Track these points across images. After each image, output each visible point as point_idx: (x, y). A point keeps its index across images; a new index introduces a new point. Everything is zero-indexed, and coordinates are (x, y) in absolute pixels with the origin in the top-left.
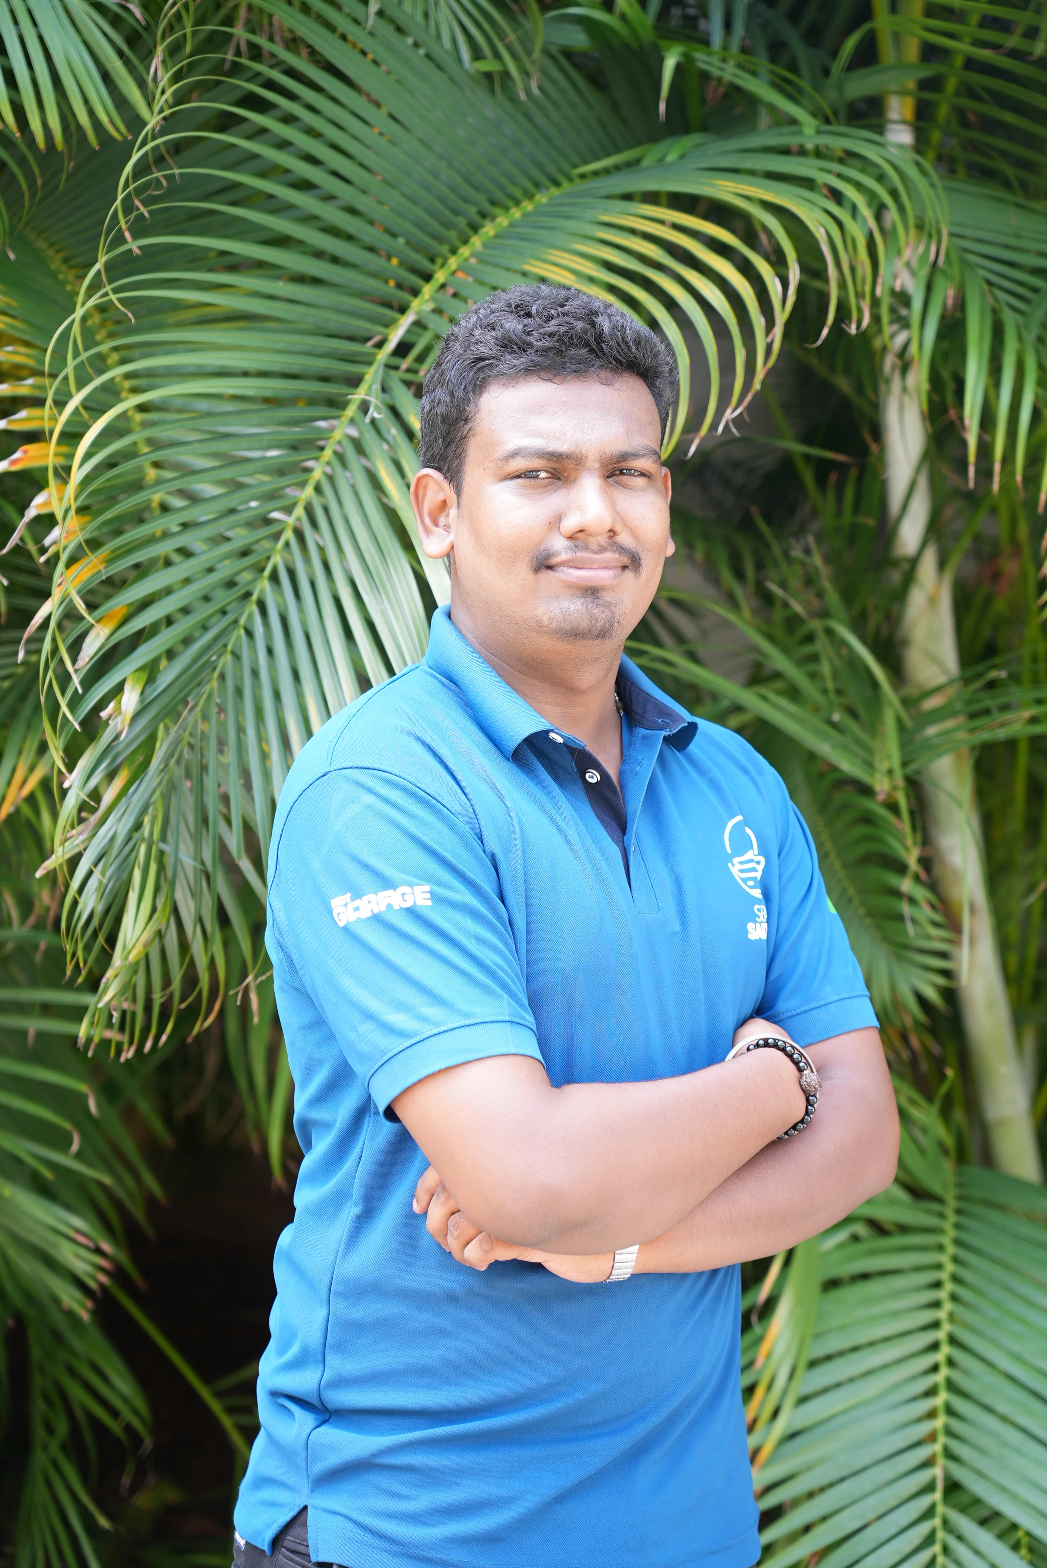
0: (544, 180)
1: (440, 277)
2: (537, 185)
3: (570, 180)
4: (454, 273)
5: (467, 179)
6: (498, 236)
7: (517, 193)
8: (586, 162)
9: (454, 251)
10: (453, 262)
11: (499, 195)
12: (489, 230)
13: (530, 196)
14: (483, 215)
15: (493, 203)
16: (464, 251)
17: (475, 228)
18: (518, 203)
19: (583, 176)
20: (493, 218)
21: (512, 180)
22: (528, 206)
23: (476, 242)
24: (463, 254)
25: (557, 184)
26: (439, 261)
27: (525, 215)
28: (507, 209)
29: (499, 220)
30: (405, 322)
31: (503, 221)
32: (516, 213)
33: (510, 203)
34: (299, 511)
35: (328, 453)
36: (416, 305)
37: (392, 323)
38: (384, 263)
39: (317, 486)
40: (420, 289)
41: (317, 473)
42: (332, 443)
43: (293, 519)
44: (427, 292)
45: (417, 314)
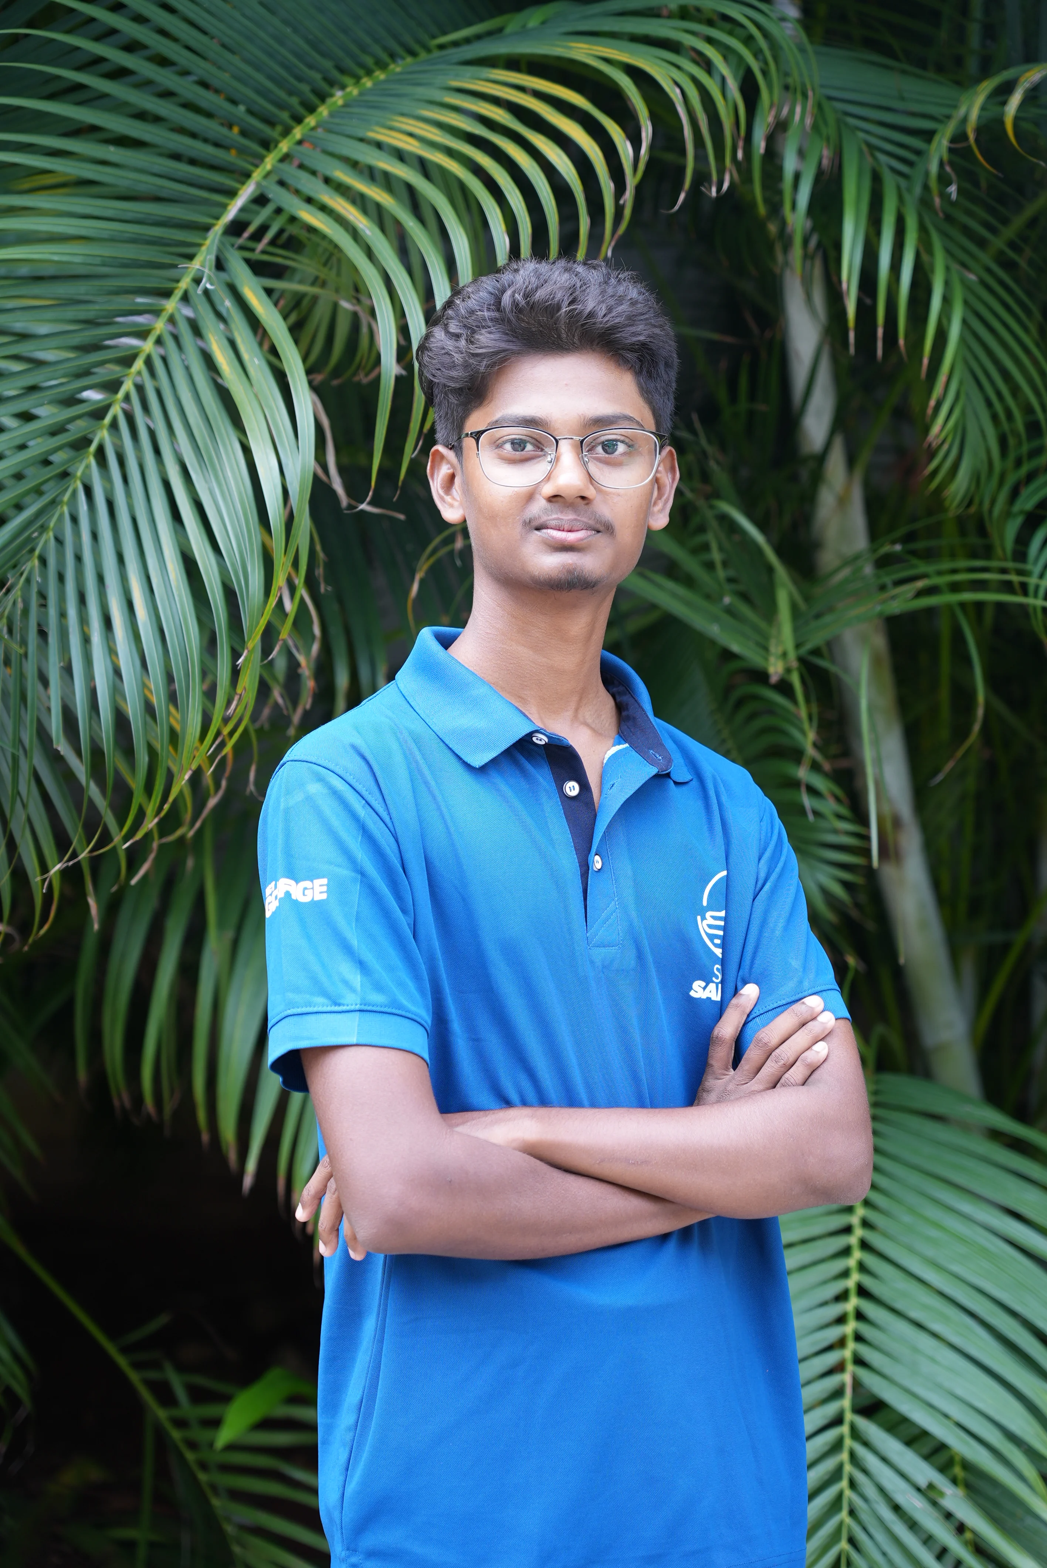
0: (399, 50)
1: (284, 146)
2: (392, 55)
3: (428, 50)
4: (300, 142)
5: (314, 43)
6: (346, 105)
7: (369, 61)
8: (446, 32)
9: (298, 120)
10: (297, 133)
11: (349, 63)
12: (337, 99)
13: (382, 66)
14: (332, 83)
15: (342, 71)
16: (311, 121)
17: (323, 97)
18: (369, 73)
19: (440, 46)
20: (343, 87)
21: (364, 49)
22: (381, 76)
23: (323, 111)
24: (308, 124)
25: (413, 54)
26: (284, 131)
27: (377, 83)
28: (357, 79)
29: (349, 90)
30: (246, 192)
31: (353, 90)
32: (368, 83)
33: (361, 72)
34: (128, 386)
35: (160, 326)
36: (257, 175)
37: (232, 194)
38: (224, 131)
39: (149, 362)
40: (262, 158)
41: (148, 346)
42: (165, 316)
43: (121, 395)
44: (270, 162)
45: (258, 185)
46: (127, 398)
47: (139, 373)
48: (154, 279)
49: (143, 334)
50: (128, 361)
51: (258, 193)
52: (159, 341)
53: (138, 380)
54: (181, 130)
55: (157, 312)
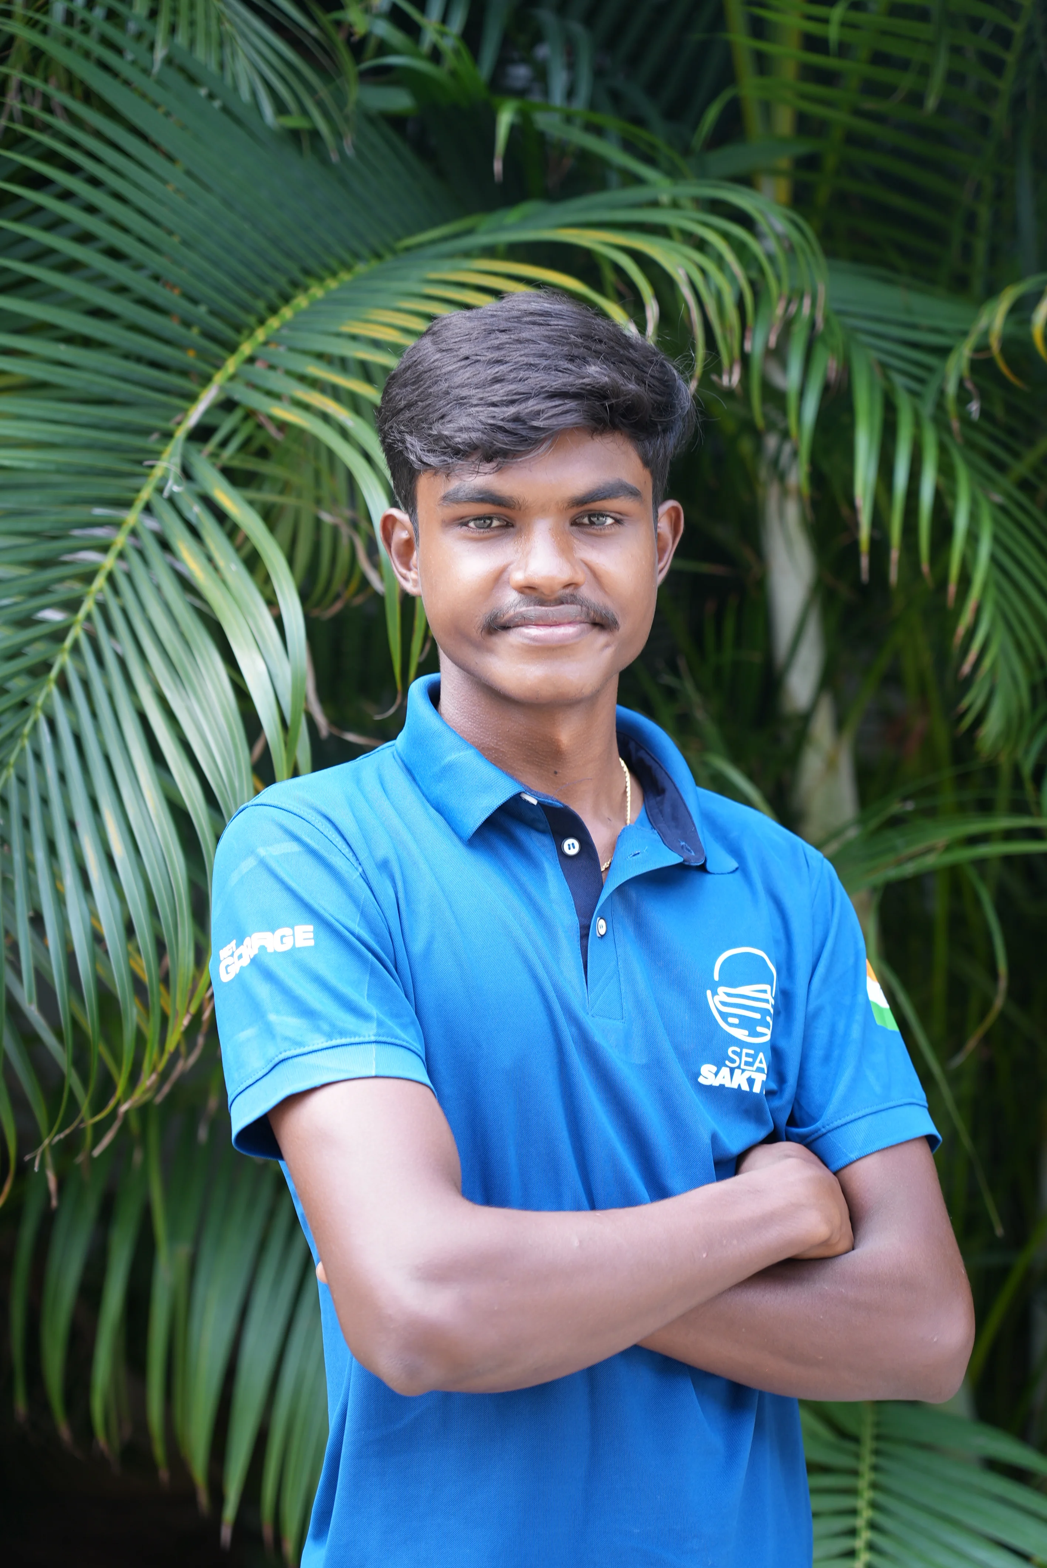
0: (365, 252)
1: (246, 349)
2: (357, 256)
3: (394, 252)
4: (266, 343)
5: (275, 242)
6: (311, 309)
7: (334, 263)
8: (411, 233)
9: (262, 322)
10: (261, 335)
11: (312, 264)
12: (301, 301)
13: (348, 267)
14: (296, 285)
15: (306, 272)
16: (274, 323)
17: (287, 299)
18: (334, 274)
19: (408, 249)
20: (306, 289)
21: (327, 248)
22: (345, 277)
23: (287, 313)
25: (378, 256)
26: (246, 332)
28: (321, 279)
29: (313, 291)
30: (208, 397)
31: (317, 292)
32: (332, 284)
33: (324, 273)
34: (88, 606)
35: (121, 540)
36: (219, 378)
37: (192, 398)
38: (182, 330)
39: (111, 578)
40: (223, 360)
41: (109, 562)
42: (126, 529)
43: (81, 615)
44: (232, 365)
45: (222, 388)
46: (89, 618)
47: (101, 591)
48: (113, 488)
49: (104, 549)
50: (88, 577)
51: (222, 397)
52: (121, 556)
53: (100, 597)
54: (134, 328)
55: (117, 525)
